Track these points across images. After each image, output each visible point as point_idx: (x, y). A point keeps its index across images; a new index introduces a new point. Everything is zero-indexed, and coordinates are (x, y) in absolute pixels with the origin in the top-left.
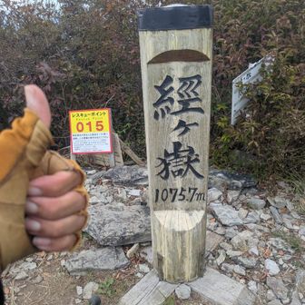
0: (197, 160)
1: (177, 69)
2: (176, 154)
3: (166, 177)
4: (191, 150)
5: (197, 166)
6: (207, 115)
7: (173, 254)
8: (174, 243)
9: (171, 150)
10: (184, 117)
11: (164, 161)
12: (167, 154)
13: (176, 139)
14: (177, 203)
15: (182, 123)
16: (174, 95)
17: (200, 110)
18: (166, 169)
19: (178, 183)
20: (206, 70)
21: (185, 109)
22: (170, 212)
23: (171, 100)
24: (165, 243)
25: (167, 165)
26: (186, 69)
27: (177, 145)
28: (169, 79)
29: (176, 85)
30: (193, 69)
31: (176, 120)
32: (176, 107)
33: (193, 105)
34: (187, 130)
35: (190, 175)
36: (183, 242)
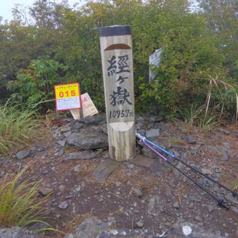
0: (129, 95)
1: (117, 53)
2: (119, 93)
3: (115, 105)
4: (125, 91)
5: (129, 98)
6: (132, 73)
7: (119, 144)
8: (120, 139)
9: (116, 91)
10: (122, 74)
11: (113, 97)
12: (114, 93)
13: (118, 86)
14: (121, 118)
15: (120, 78)
16: (117, 64)
17: (128, 71)
18: (114, 100)
19: (120, 107)
20: (130, 53)
21: (122, 71)
22: (117, 123)
23: (115, 67)
24: (115, 139)
25: (115, 99)
26: (121, 53)
27: (119, 88)
28: (114, 57)
29: (117, 60)
30: (124, 52)
31: (118, 76)
32: (118, 70)
33: (125, 69)
34: (123, 81)
35: (126, 103)
36: (124, 137)
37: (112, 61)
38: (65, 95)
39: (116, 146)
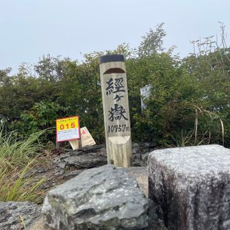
0: (124, 112)
1: (114, 76)
2: (116, 109)
3: (112, 120)
4: (122, 107)
5: (125, 114)
6: (127, 93)
7: (118, 157)
8: (118, 151)
9: (114, 108)
10: (118, 93)
11: (111, 113)
12: (112, 110)
13: (115, 103)
14: (118, 133)
15: (117, 96)
16: (114, 85)
17: (124, 91)
18: (112, 116)
19: (118, 122)
20: (124, 76)
21: (118, 91)
22: (115, 137)
23: (113, 87)
24: (114, 152)
25: (113, 114)
26: (117, 76)
27: (116, 105)
28: (111, 80)
29: (114, 81)
30: (120, 76)
31: (115, 95)
32: (115, 90)
33: (121, 89)
34: (119, 99)
35: (122, 119)
36: (122, 150)
37: (110, 83)
38: (66, 127)
39: (114, 159)
